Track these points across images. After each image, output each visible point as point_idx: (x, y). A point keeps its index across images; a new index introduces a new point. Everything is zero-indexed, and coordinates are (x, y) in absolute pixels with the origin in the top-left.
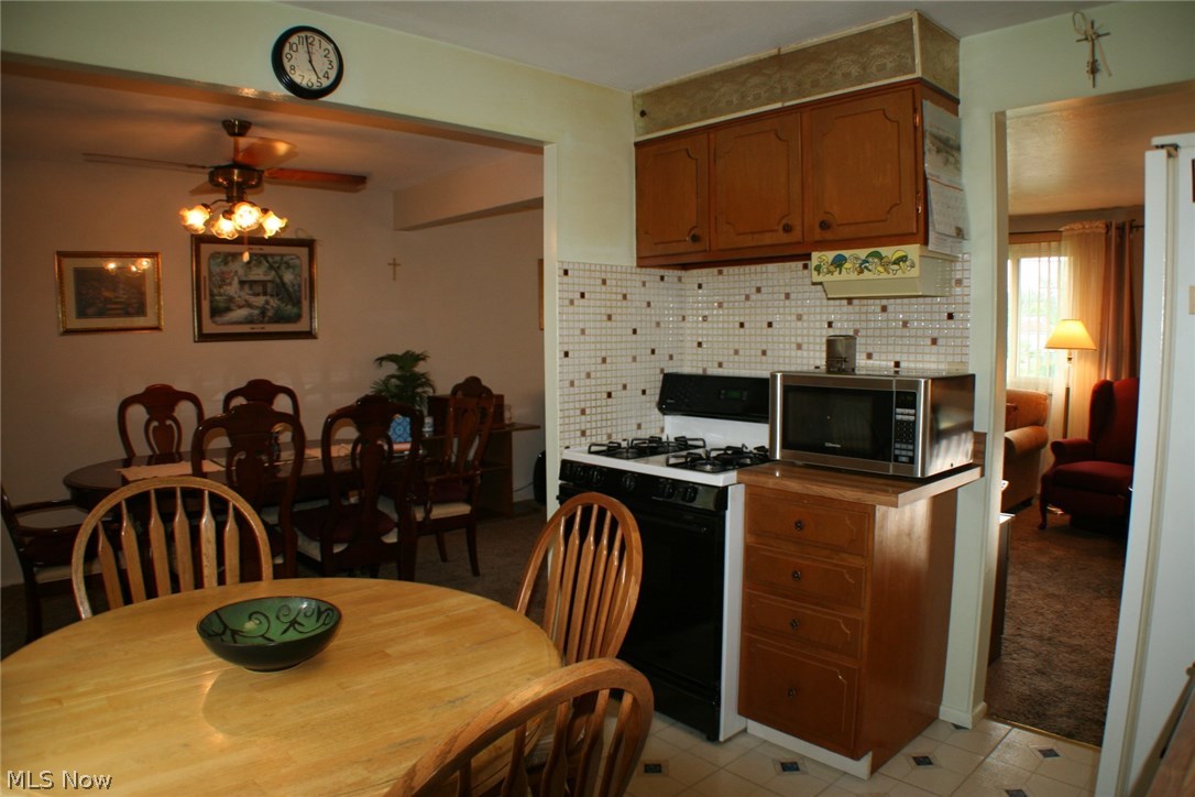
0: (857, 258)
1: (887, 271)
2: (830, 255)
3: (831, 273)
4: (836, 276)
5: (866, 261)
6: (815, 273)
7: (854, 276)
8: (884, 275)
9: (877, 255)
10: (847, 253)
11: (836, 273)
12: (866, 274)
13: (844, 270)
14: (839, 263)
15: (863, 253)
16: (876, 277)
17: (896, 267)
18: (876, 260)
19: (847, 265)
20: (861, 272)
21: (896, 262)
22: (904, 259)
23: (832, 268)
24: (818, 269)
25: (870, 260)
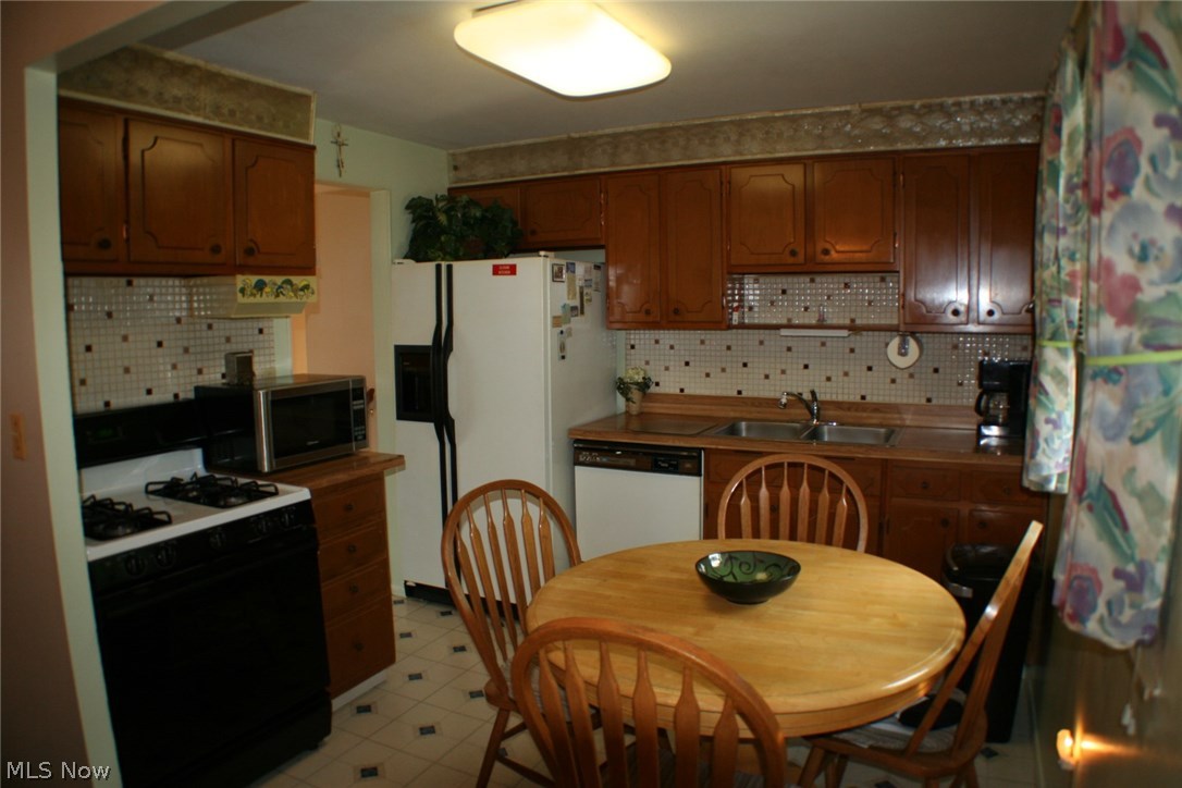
0: (275, 284)
1: (296, 296)
2: (253, 279)
3: (253, 295)
4: (258, 299)
5: (280, 287)
6: (240, 295)
7: (272, 299)
8: (294, 300)
9: (289, 282)
10: (267, 279)
11: (258, 296)
12: (282, 299)
13: (264, 294)
14: (260, 286)
15: (279, 280)
16: (288, 300)
17: (302, 293)
18: (289, 287)
19: (267, 289)
20: (277, 296)
21: (302, 289)
22: (306, 287)
23: (255, 291)
24: (243, 291)
25: (284, 286)
